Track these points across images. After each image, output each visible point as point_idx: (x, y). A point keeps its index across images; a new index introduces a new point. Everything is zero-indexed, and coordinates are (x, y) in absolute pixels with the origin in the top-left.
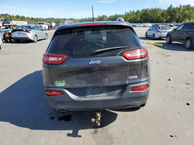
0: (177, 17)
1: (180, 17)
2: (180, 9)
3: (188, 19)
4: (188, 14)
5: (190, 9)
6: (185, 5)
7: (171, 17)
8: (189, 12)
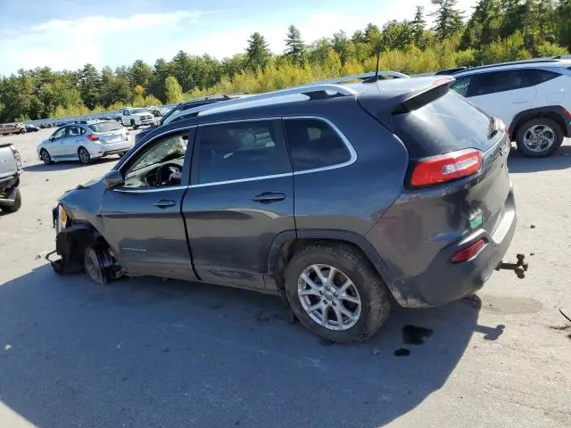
0: (27, 103)
1: (34, 103)
2: (23, 80)
3: (60, 106)
4: (52, 92)
5: (54, 80)
6: (33, 69)
7: (7, 105)
8: (54, 89)
